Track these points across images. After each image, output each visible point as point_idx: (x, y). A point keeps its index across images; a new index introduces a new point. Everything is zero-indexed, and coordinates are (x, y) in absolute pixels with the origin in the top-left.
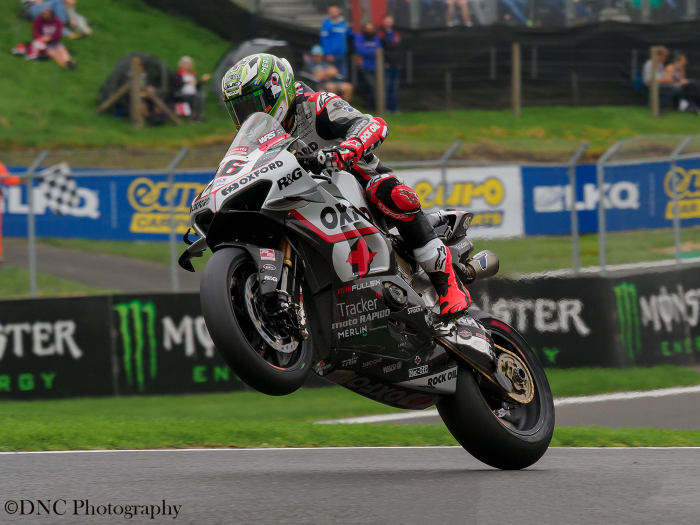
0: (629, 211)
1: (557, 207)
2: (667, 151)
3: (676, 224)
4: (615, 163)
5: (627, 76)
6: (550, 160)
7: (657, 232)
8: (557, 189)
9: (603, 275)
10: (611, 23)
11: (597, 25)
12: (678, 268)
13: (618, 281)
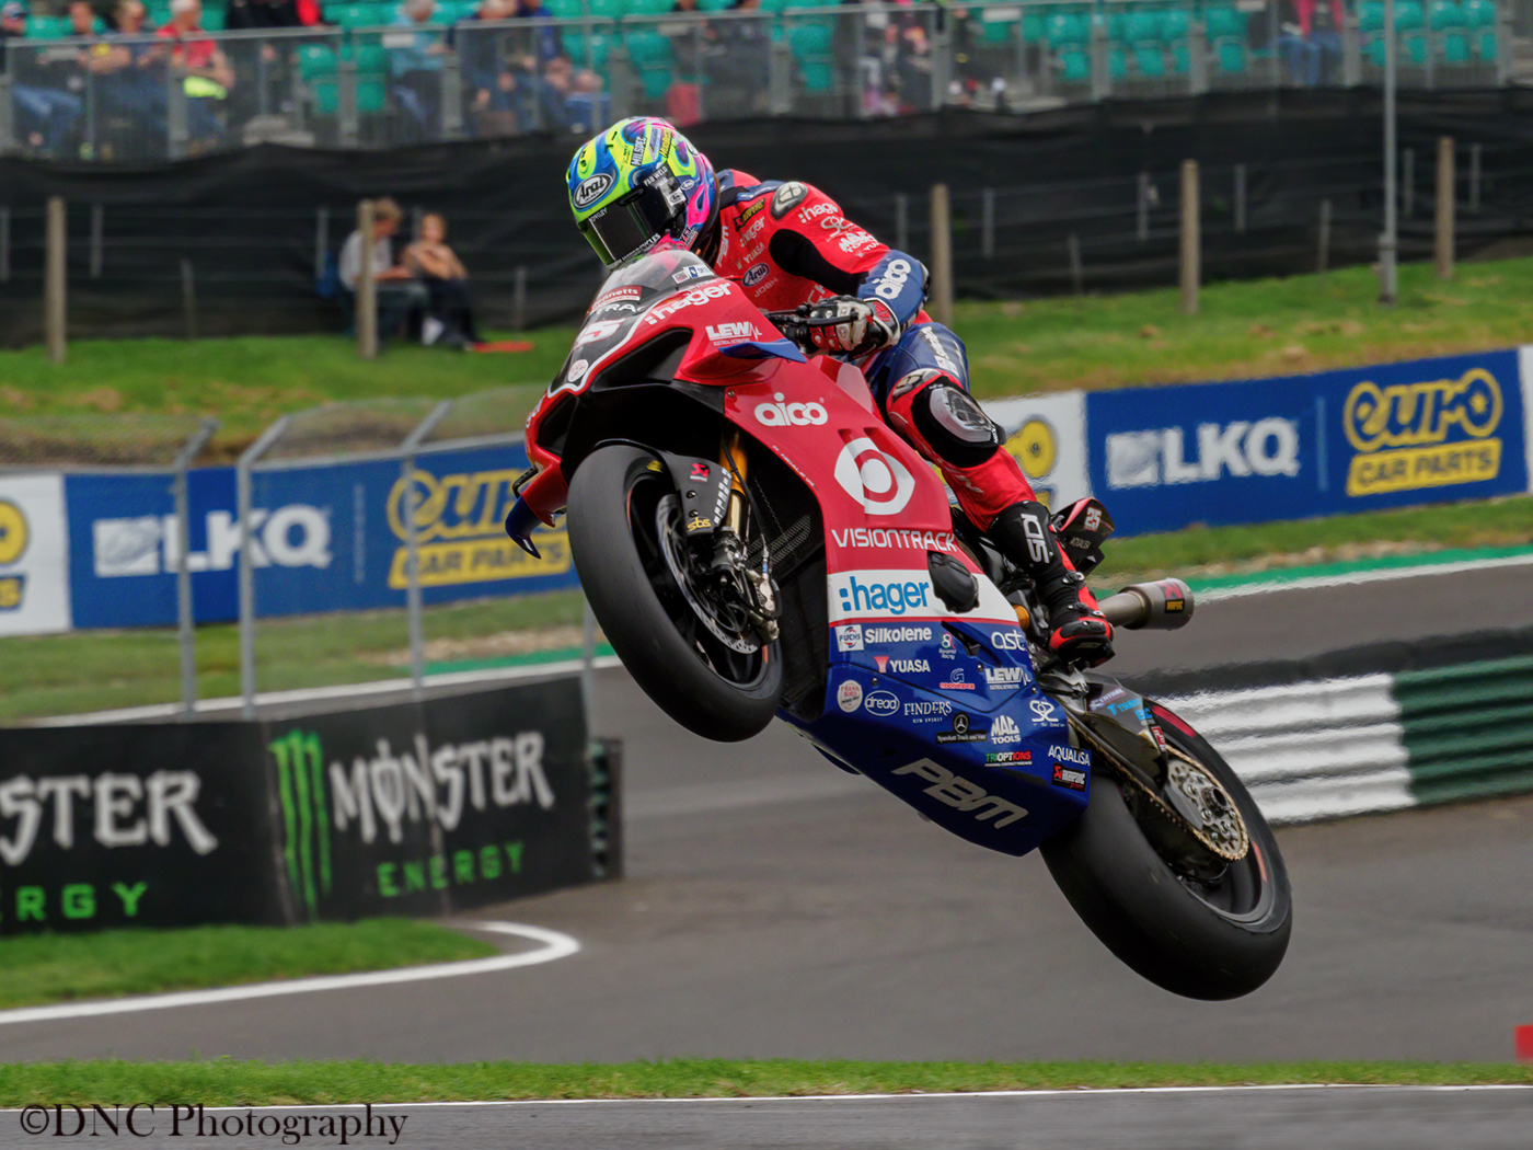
0: (307, 570)
1: (146, 565)
2: (396, 437)
3: (414, 599)
4: (277, 464)
5: (308, 268)
6: (132, 460)
7: (371, 616)
8: (147, 525)
9: (248, 716)
10: (269, 149)
11: (238, 154)
12: (418, 697)
13: (282, 728)
